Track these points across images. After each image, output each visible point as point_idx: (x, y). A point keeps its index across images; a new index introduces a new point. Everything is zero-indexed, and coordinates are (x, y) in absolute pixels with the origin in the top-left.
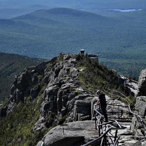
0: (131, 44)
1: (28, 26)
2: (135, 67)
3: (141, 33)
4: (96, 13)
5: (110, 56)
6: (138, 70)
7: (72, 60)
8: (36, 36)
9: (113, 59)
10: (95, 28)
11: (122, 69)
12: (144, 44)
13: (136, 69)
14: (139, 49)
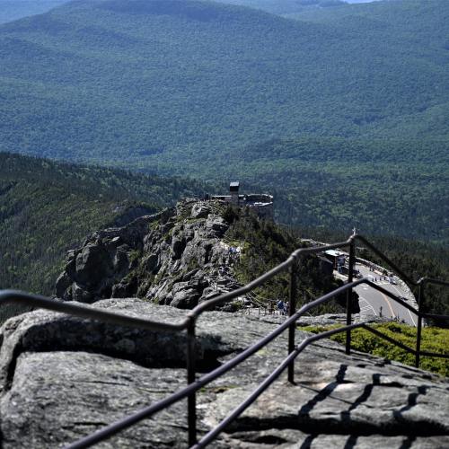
0: (380, 111)
1: (42, 53)
2: (391, 187)
3: (412, 74)
4: (263, 9)
5: (310, 152)
6: (401, 198)
7: (215, 222)
8: (69, 87)
9: (322, 160)
10: (262, 60)
11: (350, 195)
12: (421, 110)
13: (395, 193)
14: (406, 127)
